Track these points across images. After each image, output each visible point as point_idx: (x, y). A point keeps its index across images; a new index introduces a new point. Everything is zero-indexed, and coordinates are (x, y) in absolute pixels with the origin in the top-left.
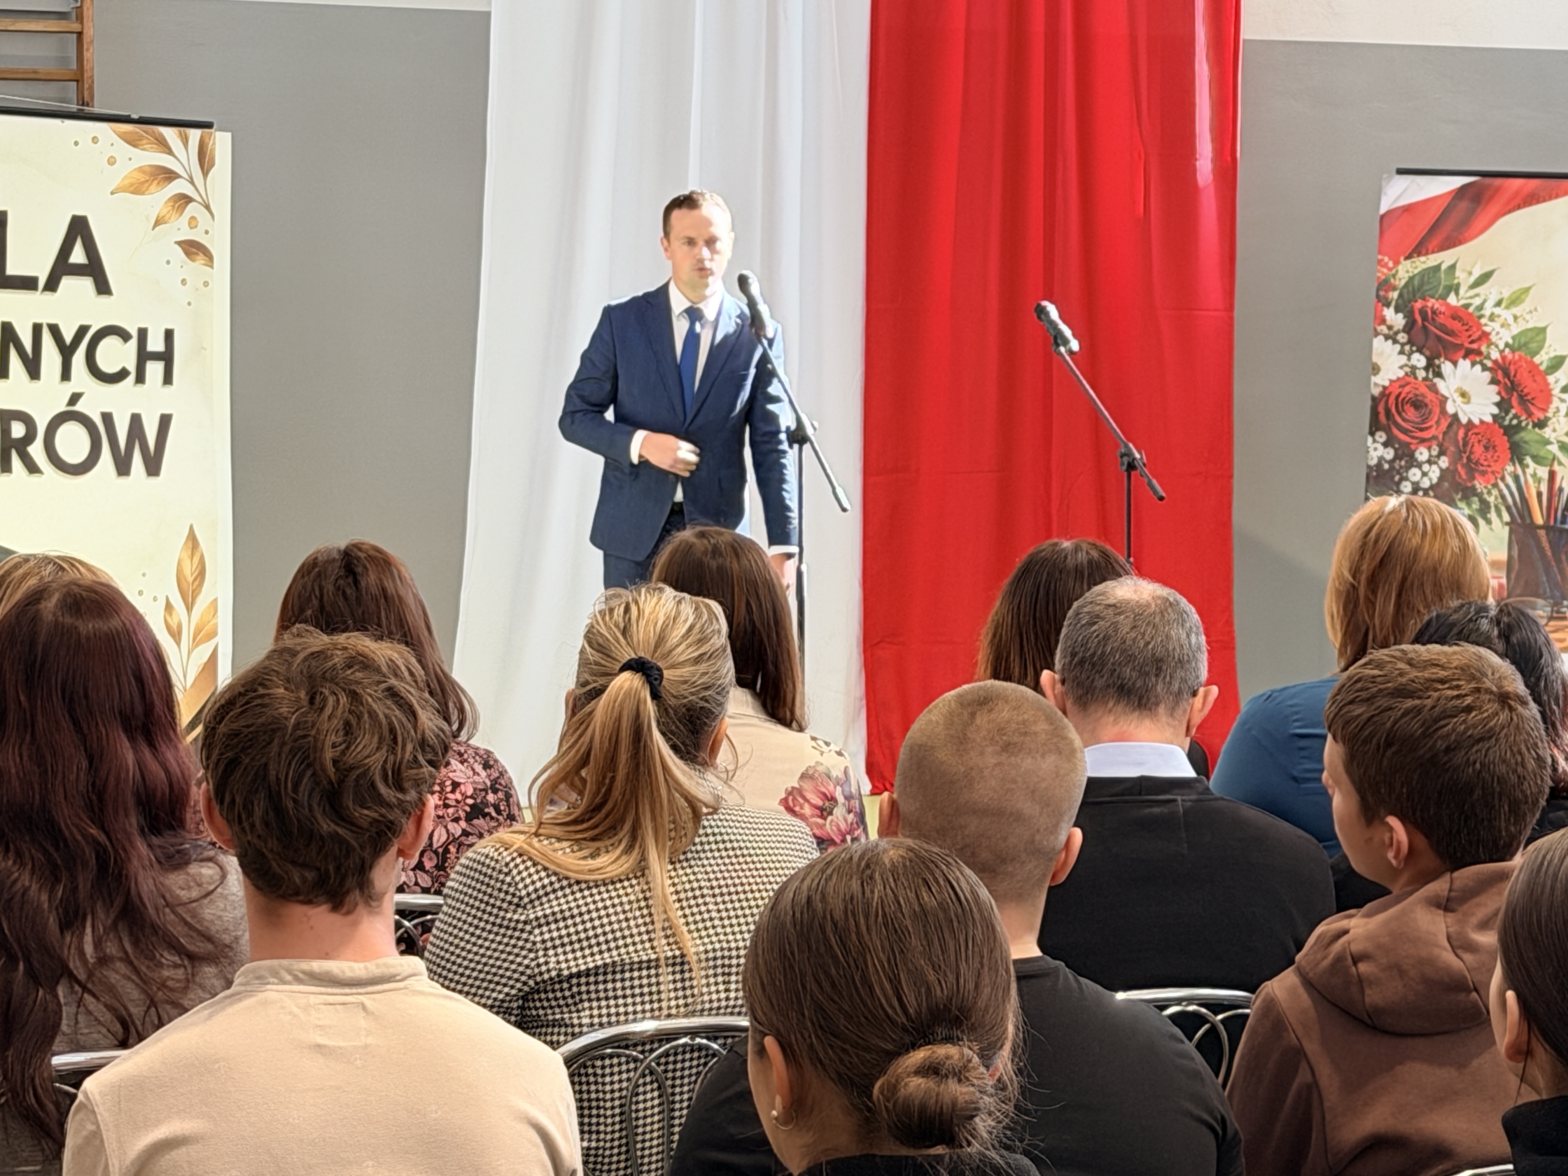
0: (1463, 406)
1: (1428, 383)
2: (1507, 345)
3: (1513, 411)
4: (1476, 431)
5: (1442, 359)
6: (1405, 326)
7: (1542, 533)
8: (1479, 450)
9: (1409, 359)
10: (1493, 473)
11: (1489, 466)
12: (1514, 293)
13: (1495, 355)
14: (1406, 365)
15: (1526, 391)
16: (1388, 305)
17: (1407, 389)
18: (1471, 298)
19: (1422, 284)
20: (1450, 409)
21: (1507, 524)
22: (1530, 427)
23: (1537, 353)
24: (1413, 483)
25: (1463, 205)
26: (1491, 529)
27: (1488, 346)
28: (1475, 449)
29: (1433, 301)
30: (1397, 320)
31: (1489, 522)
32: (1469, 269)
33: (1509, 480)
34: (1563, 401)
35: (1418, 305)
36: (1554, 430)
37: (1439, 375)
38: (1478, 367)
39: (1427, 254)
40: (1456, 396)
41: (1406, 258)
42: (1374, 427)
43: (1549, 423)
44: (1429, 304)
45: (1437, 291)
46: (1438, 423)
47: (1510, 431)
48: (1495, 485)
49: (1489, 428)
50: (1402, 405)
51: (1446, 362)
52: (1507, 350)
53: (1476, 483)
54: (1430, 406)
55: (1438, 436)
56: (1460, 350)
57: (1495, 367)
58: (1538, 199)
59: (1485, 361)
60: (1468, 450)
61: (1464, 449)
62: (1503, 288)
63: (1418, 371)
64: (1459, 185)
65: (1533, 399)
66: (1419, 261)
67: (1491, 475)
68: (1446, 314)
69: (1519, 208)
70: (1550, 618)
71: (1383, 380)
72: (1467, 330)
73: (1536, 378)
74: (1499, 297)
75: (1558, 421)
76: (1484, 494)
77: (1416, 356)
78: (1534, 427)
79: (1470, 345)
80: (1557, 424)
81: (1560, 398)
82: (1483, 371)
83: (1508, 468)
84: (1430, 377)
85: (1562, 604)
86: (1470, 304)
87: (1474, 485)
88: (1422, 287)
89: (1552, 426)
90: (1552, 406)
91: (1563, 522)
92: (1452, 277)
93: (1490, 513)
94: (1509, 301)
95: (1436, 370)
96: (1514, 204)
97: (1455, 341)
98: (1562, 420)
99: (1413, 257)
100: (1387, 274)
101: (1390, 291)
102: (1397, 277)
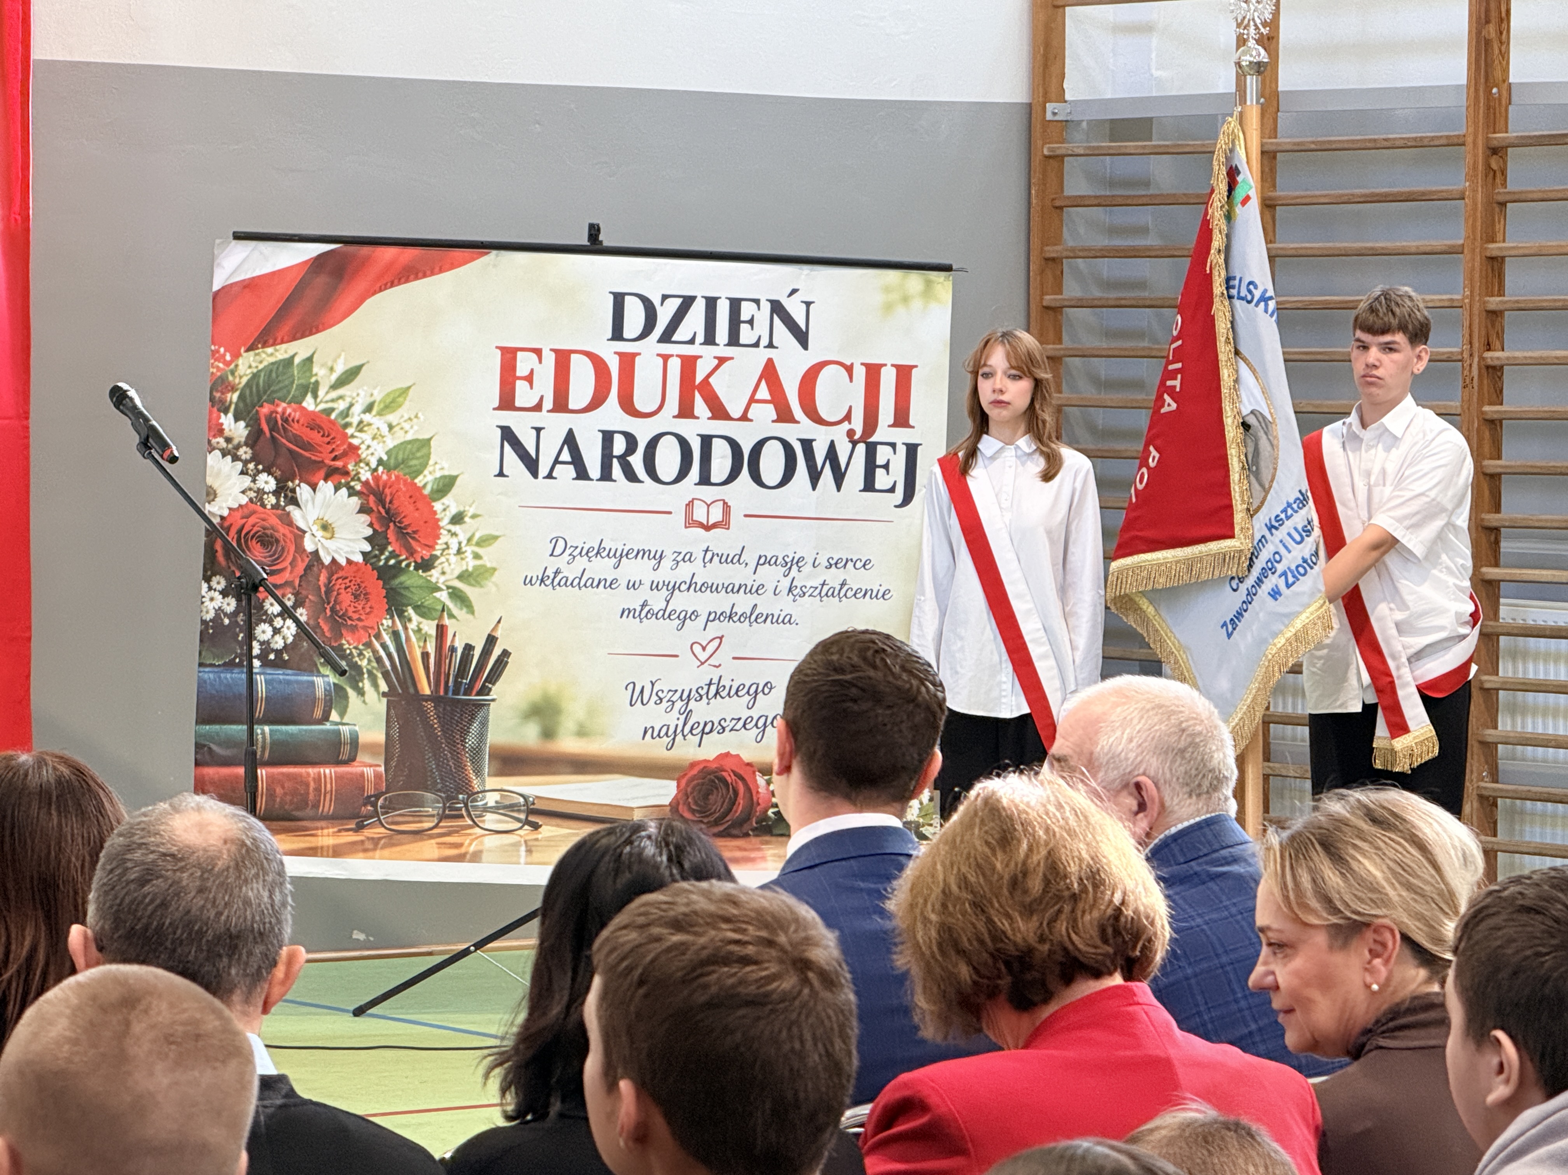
0: (323, 540)
1: (280, 512)
2: (380, 462)
3: (390, 549)
4: (341, 574)
5: (297, 482)
6: (248, 437)
7: (430, 705)
8: (346, 599)
9: (254, 481)
10: (365, 628)
11: (359, 619)
12: (388, 395)
13: (365, 475)
14: (250, 489)
15: (406, 522)
16: (226, 411)
17: (252, 520)
18: (333, 401)
19: (269, 384)
20: (309, 545)
21: (384, 694)
22: (412, 568)
23: (419, 472)
24: (262, 643)
25: (322, 280)
26: (364, 702)
27: (357, 464)
28: (341, 597)
29: (284, 405)
30: (238, 430)
31: (361, 692)
32: (330, 364)
33: (387, 638)
34: (454, 534)
35: (265, 410)
36: (443, 573)
37: (294, 501)
38: (344, 491)
39: (274, 344)
40: (315, 528)
41: (247, 351)
42: (210, 571)
43: (436, 564)
44: (280, 409)
45: (289, 392)
46: (293, 564)
47: (387, 574)
48: (369, 645)
49: (358, 570)
50: (246, 542)
51: (302, 485)
52: (381, 469)
53: (344, 642)
54: (282, 543)
55: (293, 582)
56: (319, 469)
57: (365, 491)
58: (417, 274)
59: (352, 484)
60: (333, 599)
61: (327, 598)
62: (375, 388)
63: (265, 496)
64: (315, 254)
65: (415, 532)
66: (264, 352)
67: (362, 632)
68: (301, 422)
69: (392, 286)
70: (443, 817)
71: (221, 508)
72: (329, 443)
73: (419, 505)
74: (369, 400)
75: (447, 560)
76: (353, 657)
77: (263, 477)
78: (417, 568)
79: (332, 463)
80: (446, 564)
81: (449, 531)
82: (350, 495)
83: (384, 621)
84: (282, 504)
85: (457, 799)
86: (332, 410)
87: (341, 645)
88: (269, 387)
89: (440, 567)
90: (439, 542)
91: (456, 692)
92: (308, 374)
93: (362, 681)
94: (382, 406)
95: (290, 494)
96: (387, 279)
97: (313, 458)
98: (453, 559)
99: (258, 348)
100: (224, 369)
101: (228, 392)
102: (237, 374)
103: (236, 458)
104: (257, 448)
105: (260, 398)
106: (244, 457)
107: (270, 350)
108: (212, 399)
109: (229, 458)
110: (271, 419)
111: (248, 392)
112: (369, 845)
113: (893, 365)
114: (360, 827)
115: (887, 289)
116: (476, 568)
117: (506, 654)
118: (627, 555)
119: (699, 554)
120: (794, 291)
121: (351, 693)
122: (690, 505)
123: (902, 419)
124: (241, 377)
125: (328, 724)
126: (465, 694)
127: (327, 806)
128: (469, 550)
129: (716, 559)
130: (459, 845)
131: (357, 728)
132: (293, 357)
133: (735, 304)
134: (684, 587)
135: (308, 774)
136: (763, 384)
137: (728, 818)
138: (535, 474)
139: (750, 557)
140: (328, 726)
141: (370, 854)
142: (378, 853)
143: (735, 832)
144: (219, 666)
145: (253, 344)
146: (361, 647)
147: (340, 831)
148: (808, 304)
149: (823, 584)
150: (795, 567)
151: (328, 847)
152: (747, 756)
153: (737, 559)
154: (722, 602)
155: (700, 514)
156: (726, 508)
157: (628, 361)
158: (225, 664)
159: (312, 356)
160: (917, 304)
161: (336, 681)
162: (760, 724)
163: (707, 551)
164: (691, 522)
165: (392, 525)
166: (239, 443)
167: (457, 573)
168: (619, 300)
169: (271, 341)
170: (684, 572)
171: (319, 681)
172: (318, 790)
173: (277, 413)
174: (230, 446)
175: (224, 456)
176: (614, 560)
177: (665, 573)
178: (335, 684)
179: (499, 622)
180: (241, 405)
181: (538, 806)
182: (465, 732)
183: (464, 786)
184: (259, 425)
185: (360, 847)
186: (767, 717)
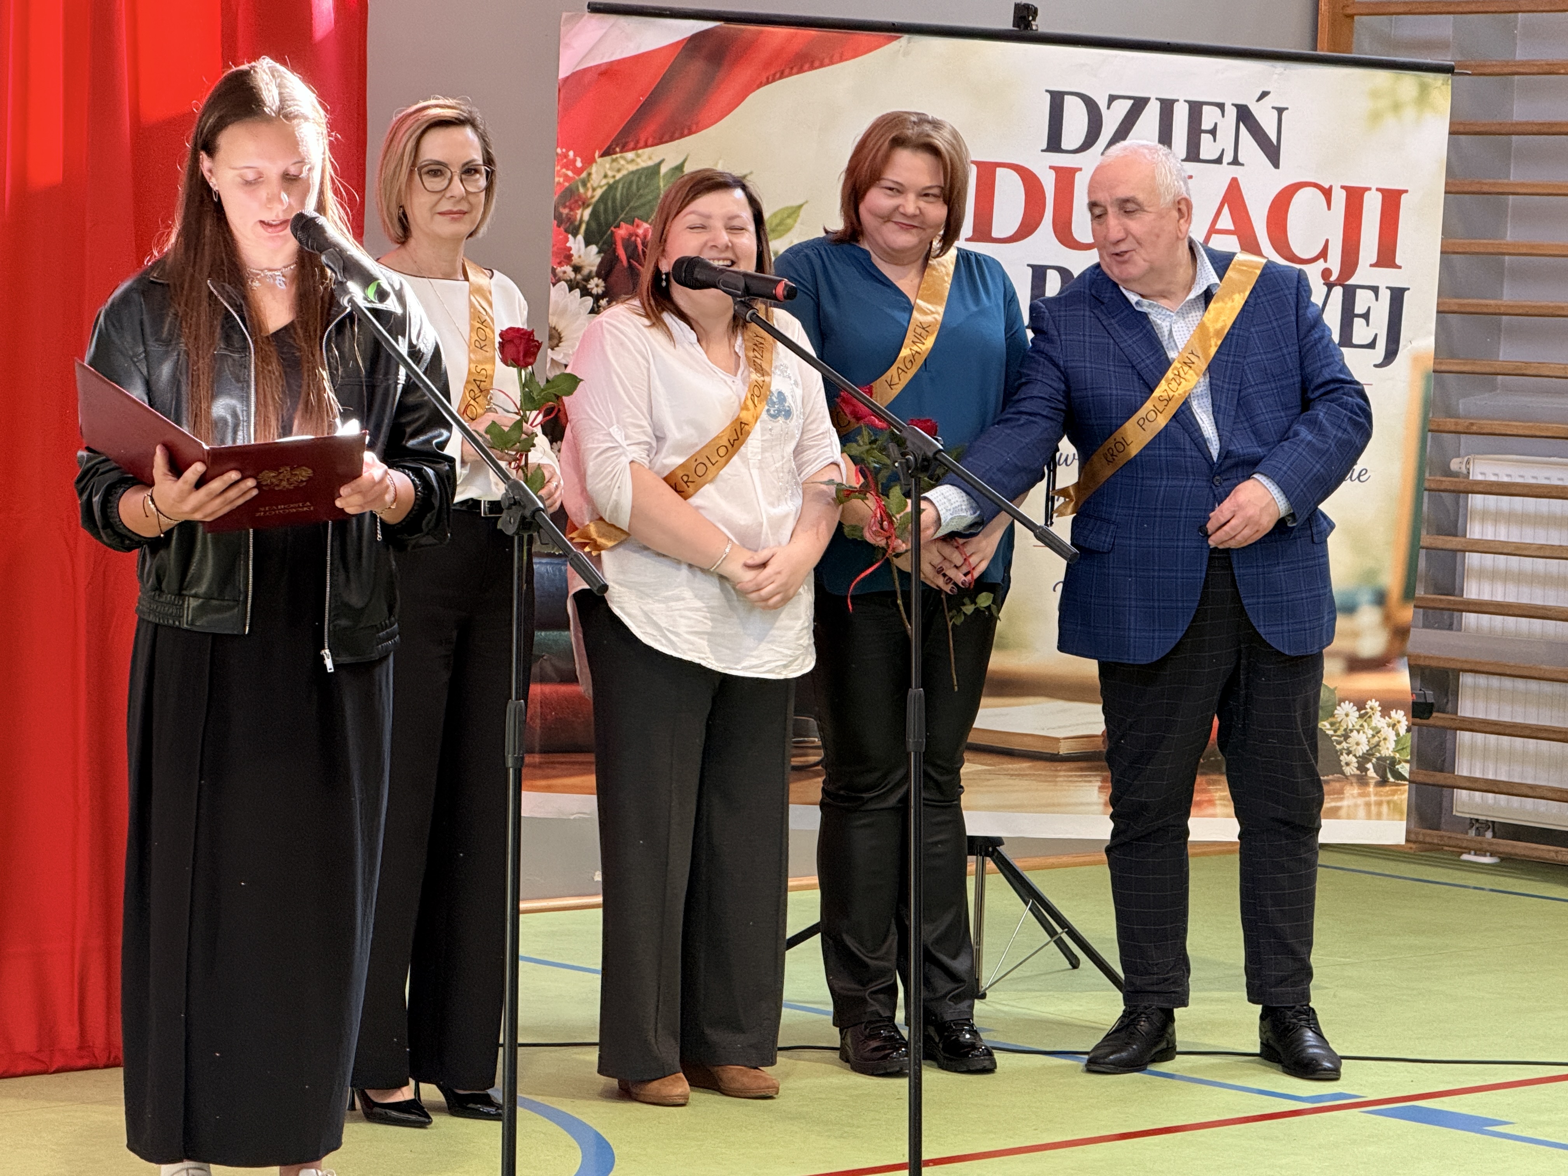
6: (600, 266)
16: (575, 233)
19: (628, 198)
25: (696, 67)
30: (590, 257)
35: (622, 232)
39: (634, 149)
41: (602, 155)
44: (640, 231)
58: (812, 62)
64: (688, 34)
66: (623, 158)
69: (782, 77)
88: (629, 202)
96: (776, 68)
99: (615, 153)
100: (573, 178)
101: (579, 207)
102: (589, 185)
103: (585, 292)
104: (612, 279)
105: (616, 217)
106: (594, 291)
107: (630, 155)
108: (558, 217)
109: (577, 292)
110: (629, 243)
111: (602, 208)
113: (1378, 190)
115: (1375, 94)
120: (1264, 94)
123: (1386, 257)
124: (594, 190)
132: (659, 165)
133: (1195, 109)
136: (1226, 210)
145: (609, 147)
148: (1280, 111)
157: (1065, 177)
159: (683, 164)
160: (1409, 113)
166: (591, 272)
168: (1057, 100)
169: (632, 145)
173: (637, 236)
174: (579, 277)
175: (571, 289)
180: (594, 225)
184: (614, 251)
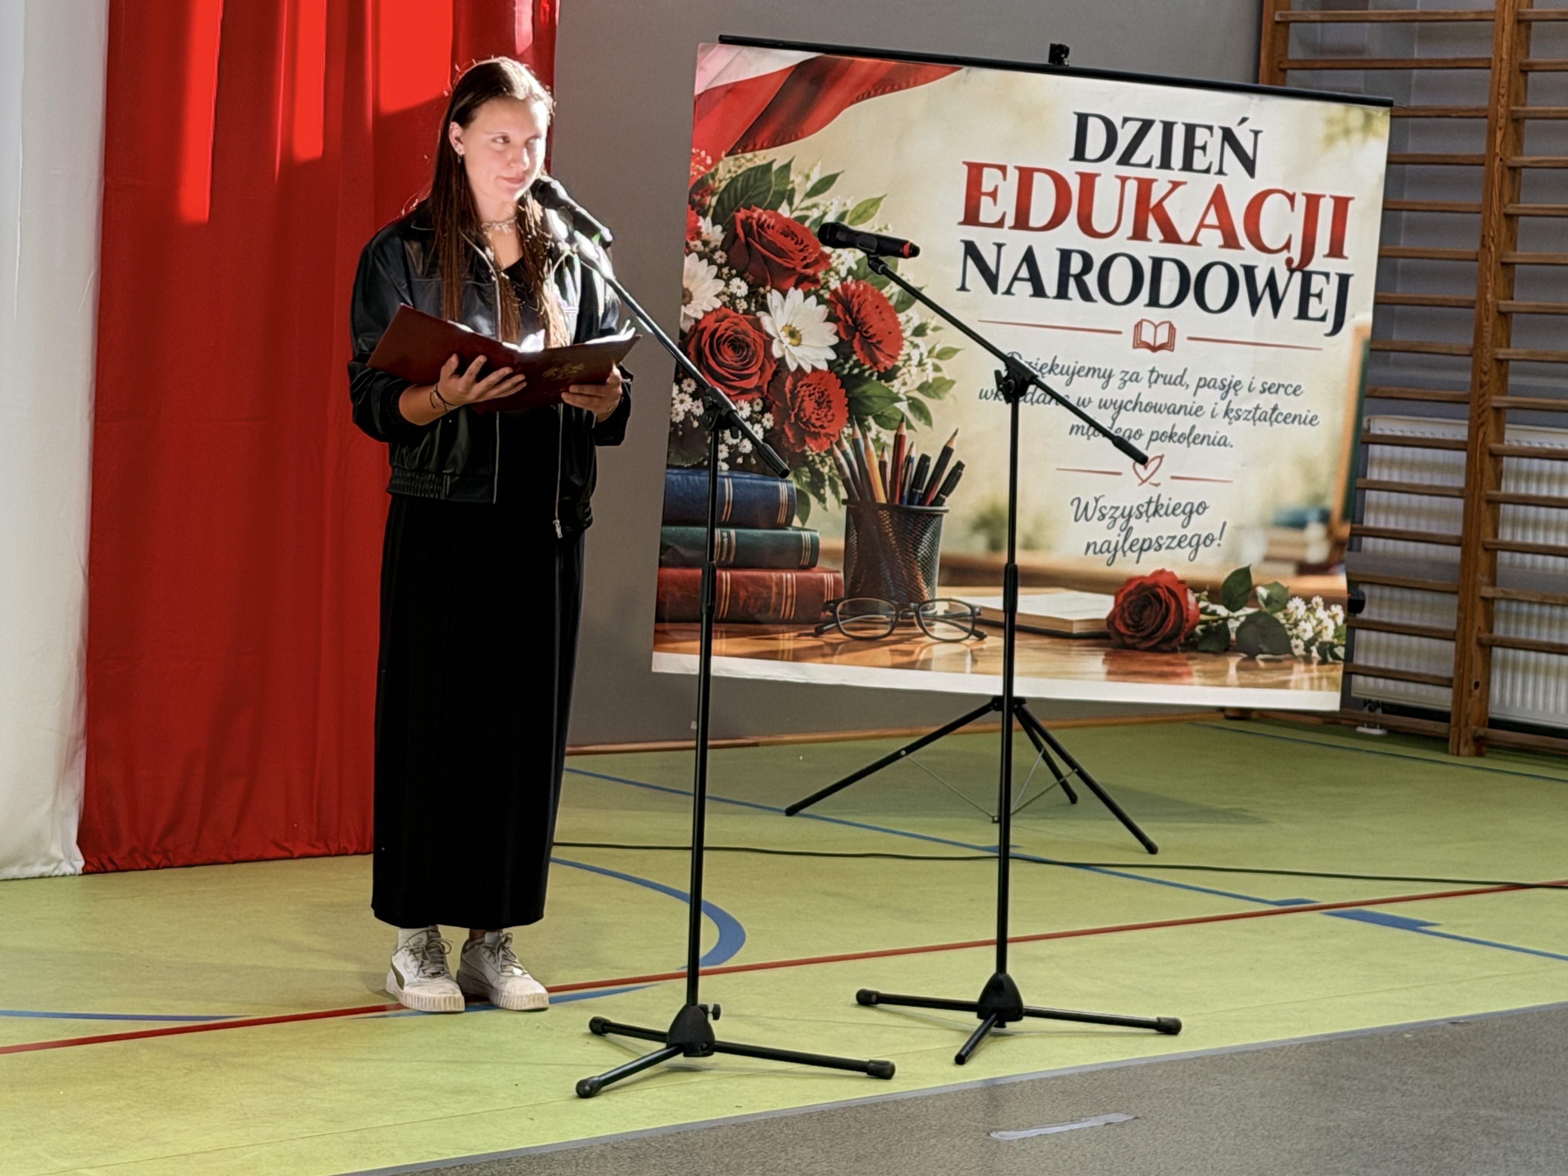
0: (790, 347)
1: (750, 317)
2: (850, 271)
3: (855, 357)
4: (805, 381)
5: (768, 288)
6: (723, 241)
7: (885, 514)
8: (809, 406)
9: (727, 285)
10: (828, 436)
11: (822, 427)
12: (860, 205)
13: (835, 284)
14: (724, 293)
15: (872, 331)
16: (704, 215)
17: (725, 324)
18: (807, 208)
19: (745, 189)
20: (777, 352)
21: (844, 502)
22: (875, 378)
24: (730, 447)
25: (802, 88)
26: (825, 509)
27: (827, 273)
28: (805, 404)
29: (760, 211)
30: (715, 234)
31: (822, 499)
32: (806, 171)
33: (847, 446)
34: (916, 346)
35: (741, 215)
36: (905, 384)
37: (764, 308)
38: (813, 299)
39: (753, 150)
40: (783, 335)
41: (728, 155)
42: (681, 374)
43: (899, 374)
44: (755, 215)
45: (766, 198)
46: (762, 369)
47: (850, 383)
48: (830, 452)
49: (822, 379)
50: (718, 345)
51: (774, 292)
52: (850, 278)
53: (806, 448)
54: (753, 347)
55: (762, 387)
56: (790, 277)
57: (833, 299)
58: (893, 86)
59: (822, 292)
60: (798, 405)
61: (793, 404)
62: (848, 197)
63: (738, 301)
64: (797, 62)
65: (879, 342)
66: (743, 157)
67: (825, 439)
68: (776, 228)
69: (869, 96)
70: (895, 625)
71: (695, 310)
72: (801, 251)
73: (884, 316)
74: (842, 210)
75: (909, 371)
76: (816, 464)
77: (736, 282)
78: (879, 379)
79: (803, 271)
80: (907, 376)
81: (912, 343)
82: (819, 303)
83: (845, 430)
84: (753, 309)
85: (908, 606)
86: (806, 218)
87: (805, 451)
88: (747, 192)
89: (902, 378)
90: (902, 353)
91: (910, 502)
92: (784, 181)
93: (823, 488)
94: (854, 215)
95: (760, 300)
96: (863, 90)
97: (786, 264)
98: (914, 370)
99: (737, 153)
100: (703, 173)
101: (708, 195)
102: (717, 178)
103: (711, 262)
104: (732, 252)
105: (736, 203)
106: (719, 261)
107: (749, 155)
108: (691, 202)
109: (705, 262)
110: (746, 224)
111: (726, 196)
112: (827, 650)
113: (1332, 197)
114: (818, 633)
115: (1330, 122)
116: (935, 380)
117: (960, 466)
118: (1078, 372)
119: (1145, 375)
120: (1244, 120)
121: (813, 500)
122: (1138, 326)
123: (1336, 250)
124: (720, 181)
125: (790, 529)
126: (919, 504)
127: (788, 610)
128: (929, 362)
129: (1161, 380)
130: (910, 653)
131: (818, 534)
132: (770, 164)
133: (1190, 130)
134: (1130, 406)
135: (771, 577)
136: (1212, 210)
137: (1158, 634)
138: (994, 288)
139: (1191, 380)
140: (790, 531)
141: (828, 659)
142: (836, 658)
143: (1164, 647)
144: (688, 468)
145: (733, 149)
146: (823, 454)
147: (800, 635)
148: (1256, 133)
149: (1257, 408)
150: (1232, 391)
151: (789, 650)
152: (1181, 573)
153: (1178, 381)
154: (1164, 422)
155: (1147, 335)
156: (1172, 330)
157: (1088, 181)
158: (694, 467)
159: (790, 163)
160: (1357, 137)
161: (799, 487)
162: (1194, 542)
163: (1152, 371)
164: (1139, 343)
165: (858, 334)
166: (716, 246)
167: (917, 384)
168: (1082, 120)
169: (751, 147)
170: (1130, 392)
171: (783, 487)
172: (779, 594)
173: (752, 218)
174: (707, 250)
175: (701, 259)
176: (1066, 377)
177: (1113, 392)
178: (798, 490)
179: (955, 434)
180: (719, 210)
181: (984, 616)
182: (917, 542)
183: (915, 595)
184: (735, 229)
185: (819, 652)
186: (1200, 536)
